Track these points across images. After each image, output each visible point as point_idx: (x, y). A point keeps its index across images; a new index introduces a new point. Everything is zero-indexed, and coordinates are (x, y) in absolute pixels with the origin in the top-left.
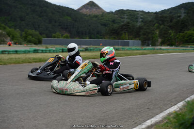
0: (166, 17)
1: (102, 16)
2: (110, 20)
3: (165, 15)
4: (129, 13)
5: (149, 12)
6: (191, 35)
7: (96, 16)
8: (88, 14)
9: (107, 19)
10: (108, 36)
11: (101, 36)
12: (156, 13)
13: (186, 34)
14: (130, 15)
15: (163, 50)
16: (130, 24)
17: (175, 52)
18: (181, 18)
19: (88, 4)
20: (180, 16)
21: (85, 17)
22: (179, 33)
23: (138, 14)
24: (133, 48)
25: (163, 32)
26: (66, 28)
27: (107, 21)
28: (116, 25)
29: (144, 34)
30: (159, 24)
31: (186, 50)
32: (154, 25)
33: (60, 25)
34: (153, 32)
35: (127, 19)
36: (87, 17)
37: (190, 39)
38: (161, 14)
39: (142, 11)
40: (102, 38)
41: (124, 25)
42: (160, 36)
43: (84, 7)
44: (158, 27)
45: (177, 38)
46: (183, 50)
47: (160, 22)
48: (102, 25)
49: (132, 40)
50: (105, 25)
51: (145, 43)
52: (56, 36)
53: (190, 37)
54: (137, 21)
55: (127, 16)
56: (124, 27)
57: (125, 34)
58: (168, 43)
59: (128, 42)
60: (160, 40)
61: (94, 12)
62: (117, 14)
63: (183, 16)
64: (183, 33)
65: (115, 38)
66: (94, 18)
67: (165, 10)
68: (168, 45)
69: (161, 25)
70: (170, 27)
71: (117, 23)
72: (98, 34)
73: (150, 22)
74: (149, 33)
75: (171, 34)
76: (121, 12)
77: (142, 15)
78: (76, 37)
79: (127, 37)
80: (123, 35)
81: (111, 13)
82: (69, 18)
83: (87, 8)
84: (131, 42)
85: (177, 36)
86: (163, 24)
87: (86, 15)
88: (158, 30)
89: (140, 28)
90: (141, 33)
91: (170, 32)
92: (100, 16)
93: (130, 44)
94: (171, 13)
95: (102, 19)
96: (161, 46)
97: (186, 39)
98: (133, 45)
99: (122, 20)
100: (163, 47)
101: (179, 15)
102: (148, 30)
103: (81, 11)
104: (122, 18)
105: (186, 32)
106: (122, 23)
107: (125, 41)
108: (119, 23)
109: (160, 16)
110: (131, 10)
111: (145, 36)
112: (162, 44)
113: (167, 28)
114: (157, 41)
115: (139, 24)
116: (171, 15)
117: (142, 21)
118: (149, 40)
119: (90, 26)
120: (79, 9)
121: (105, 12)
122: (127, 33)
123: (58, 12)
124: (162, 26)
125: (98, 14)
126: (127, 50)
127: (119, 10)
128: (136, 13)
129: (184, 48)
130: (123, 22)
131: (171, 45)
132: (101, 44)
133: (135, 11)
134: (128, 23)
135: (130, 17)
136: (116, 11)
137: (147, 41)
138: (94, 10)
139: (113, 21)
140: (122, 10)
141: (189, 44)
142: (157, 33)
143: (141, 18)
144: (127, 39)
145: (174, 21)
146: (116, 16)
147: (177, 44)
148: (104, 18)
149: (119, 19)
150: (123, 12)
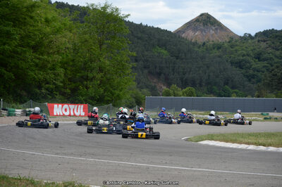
7: (219, 47)
8: (200, 42)
11: (233, 88)
19: (197, 20)
21: (196, 49)
26: (160, 74)
27: (244, 55)
33: (145, 67)
36: (199, 47)
43: (189, 25)
48: (232, 63)
50: (240, 65)
61: (212, 36)
62: (264, 41)
66: (215, 51)
71: (264, 60)
72: (226, 83)
81: (247, 38)
83: (195, 29)
103: (183, 35)
104: (278, 50)
108: (271, 59)
119: (208, 67)
120: (178, 31)
123: (139, 38)
138: (212, 32)
139: (258, 57)
146: (263, 45)
148: (236, 51)
149: (270, 50)
150: (276, 36)
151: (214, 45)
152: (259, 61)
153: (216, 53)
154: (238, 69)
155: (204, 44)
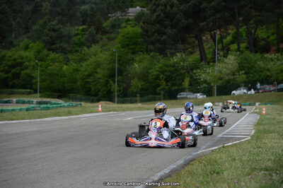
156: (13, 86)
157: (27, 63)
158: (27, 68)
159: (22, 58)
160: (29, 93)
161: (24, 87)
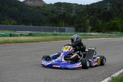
0: (95, 9)
1: (43, 8)
2: (50, 10)
3: (94, 7)
4: (65, 5)
5: (81, 5)
6: (115, 24)
7: (38, 8)
8: (32, 6)
9: (48, 10)
10: (48, 24)
11: (42, 23)
12: (87, 5)
13: (111, 22)
14: (67, 7)
15: (93, 35)
16: (66, 15)
17: (102, 38)
18: (108, 10)
20: (106, 9)
21: (30, 8)
22: (105, 22)
23: (72, 6)
24: (69, 34)
25: (93, 21)
27: (47, 11)
28: (54, 15)
29: (78, 23)
30: (90, 14)
31: (111, 36)
32: (86, 15)
34: (85, 21)
35: (64, 10)
37: (115, 27)
38: (91, 7)
39: (76, 4)
40: (43, 26)
41: (61, 15)
42: (91, 24)
44: (89, 17)
45: (104, 26)
46: (109, 36)
47: (91, 13)
48: (43, 14)
49: (67, 27)
50: (46, 15)
51: (78, 29)
52: (5, 23)
53: (114, 26)
54: (72, 12)
55: (64, 7)
56: (61, 17)
57: (62, 22)
58: (97, 30)
59: (65, 29)
60: (90, 28)
61: (37, 4)
62: (55, 6)
63: (109, 8)
64: (109, 22)
65: (54, 26)
67: (94, 3)
68: (97, 32)
69: (91, 15)
70: (98, 17)
71: (55, 13)
72: (40, 21)
73: (82, 12)
74: (82, 22)
75: (99, 23)
76: (59, 4)
77: (75, 7)
78: (22, 24)
79: (64, 25)
80: (61, 23)
81: (51, 5)
82: (16, 9)
83: (31, 1)
84: (67, 28)
85: (104, 25)
86: (92, 14)
87: (30, 6)
88: (88, 19)
89: (74, 17)
90: (75, 22)
91: (98, 21)
92: (41, 7)
93: (66, 31)
94: (99, 6)
95: (43, 10)
96: (91, 32)
97: (111, 27)
98: (69, 31)
99: (60, 11)
100: (92, 34)
101: (105, 7)
102: (80, 20)
103: (26, 3)
104: (60, 9)
105: (111, 21)
106: (60, 14)
107: (62, 28)
108: (57, 13)
109: (90, 8)
110: (67, 3)
111: (78, 24)
112: (92, 31)
113: (96, 18)
114: (88, 28)
115: (73, 15)
116: (99, 7)
117: (76, 12)
118: (81, 27)
119: (33, 15)
121: (46, 4)
122: (63, 22)
124: (91, 17)
125: (40, 6)
126: (64, 35)
127: (57, 3)
128: (71, 5)
129: (110, 35)
130: (61, 12)
131: (99, 32)
132: (43, 30)
133: (70, 4)
134: (65, 13)
135: (66, 9)
136: (54, 4)
137: (79, 28)
138: (37, 2)
139: (53, 12)
140: (60, 3)
141: (113, 31)
142: (88, 21)
143: (75, 10)
144: (64, 26)
145: (102, 12)
146: (55, 7)
147: (103, 31)
148: (45, 9)
149: (57, 10)
150: (60, 4)
151: (37, 7)
152: (53, 13)
153: (37, 10)
154: (45, 16)
155: (33, 6)
156: (114, 30)
157: (117, 24)
158: (117, 25)
159: (116, 23)
160: (118, 31)
161: (116, 30)
